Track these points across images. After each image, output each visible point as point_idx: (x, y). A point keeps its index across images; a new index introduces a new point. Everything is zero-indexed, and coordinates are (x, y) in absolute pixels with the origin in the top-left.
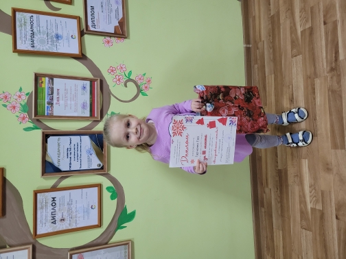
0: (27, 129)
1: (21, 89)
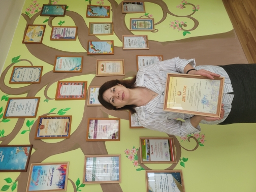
0: (138, 170)
1: (134, 147)
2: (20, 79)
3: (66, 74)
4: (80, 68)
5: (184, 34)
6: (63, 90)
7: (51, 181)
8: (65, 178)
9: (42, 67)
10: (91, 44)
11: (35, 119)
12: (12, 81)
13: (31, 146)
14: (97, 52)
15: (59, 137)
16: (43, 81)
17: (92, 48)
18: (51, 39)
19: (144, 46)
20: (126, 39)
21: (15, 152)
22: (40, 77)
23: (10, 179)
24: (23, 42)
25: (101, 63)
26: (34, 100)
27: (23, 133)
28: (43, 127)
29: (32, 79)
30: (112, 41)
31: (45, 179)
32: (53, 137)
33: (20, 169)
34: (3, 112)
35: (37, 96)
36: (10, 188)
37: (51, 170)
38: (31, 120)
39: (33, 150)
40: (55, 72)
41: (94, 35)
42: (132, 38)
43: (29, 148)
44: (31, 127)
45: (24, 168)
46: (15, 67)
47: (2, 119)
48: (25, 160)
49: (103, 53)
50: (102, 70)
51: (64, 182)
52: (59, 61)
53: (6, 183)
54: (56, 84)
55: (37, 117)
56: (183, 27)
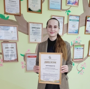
1: (81, 41)
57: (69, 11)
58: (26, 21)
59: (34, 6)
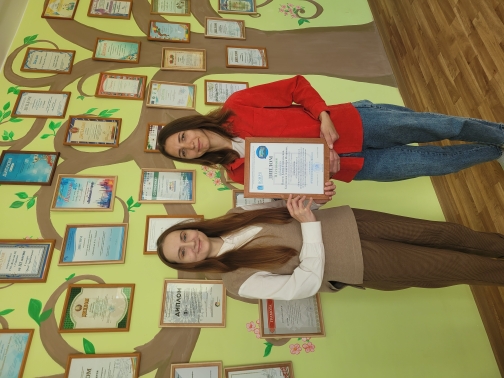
0: (220, 189)
2: (38, 66)
3: (112, 64)
4: (135, 57)
5: (300, 23)
6: (109, 85)
7: (90, 198)
8: (110, 195)
9: (74, 52)
10: (155, 26)
11: (63, 121)
12: (25, 68)
13: (58, 155)
14: (163, 38)
15: (101, 144)
16: (75, 72)
17: (156, 31)
18: (90, 15)
19: (238, 35)
20: (211, 23)
21: (31, 160)
22: (71, 66)
23: (24, 193)
24: (43, 17)
25: (169, 54)
26: (61, 96)
27: (43, 137)
28: (76, 130)
29: (58, 68)
30: (188, 25)
31: (79, 194)
32: (92, 144)
33: (40, 181)
34: (11, 109)
35: (66, 89)
36: (25, 205)
37: (90, 185)
38: (56, 121)
39: (61, 160)
40: (95, 59)
41: (159, 14)
42: (219, 23)
43: (54, 157)
44: (56, 130)
45: (47, 180)
46: (29, 49)
47: (9, 117)
48: (48, 171)
49: (173, 39)
50: (171, 62)
51: (109, 200)
52: (101, 45)
53: (18, 199)
54: (97, 76)
55: (67, 118)
56: (299, 13)
57: (130, 201)
58: (157, 337)
59: (112, 308)
